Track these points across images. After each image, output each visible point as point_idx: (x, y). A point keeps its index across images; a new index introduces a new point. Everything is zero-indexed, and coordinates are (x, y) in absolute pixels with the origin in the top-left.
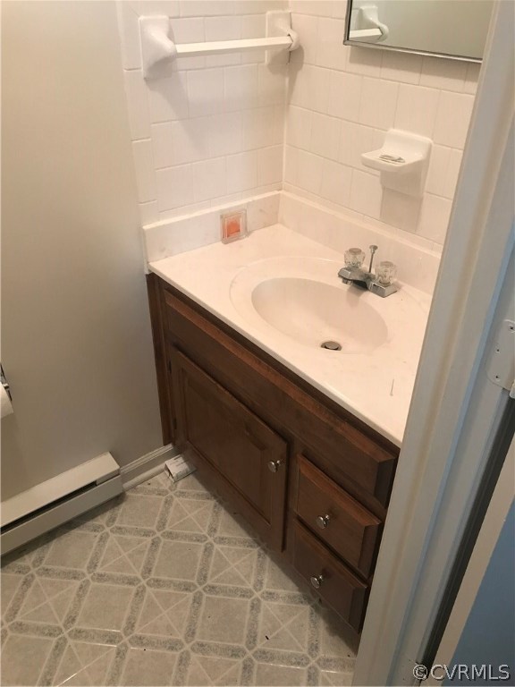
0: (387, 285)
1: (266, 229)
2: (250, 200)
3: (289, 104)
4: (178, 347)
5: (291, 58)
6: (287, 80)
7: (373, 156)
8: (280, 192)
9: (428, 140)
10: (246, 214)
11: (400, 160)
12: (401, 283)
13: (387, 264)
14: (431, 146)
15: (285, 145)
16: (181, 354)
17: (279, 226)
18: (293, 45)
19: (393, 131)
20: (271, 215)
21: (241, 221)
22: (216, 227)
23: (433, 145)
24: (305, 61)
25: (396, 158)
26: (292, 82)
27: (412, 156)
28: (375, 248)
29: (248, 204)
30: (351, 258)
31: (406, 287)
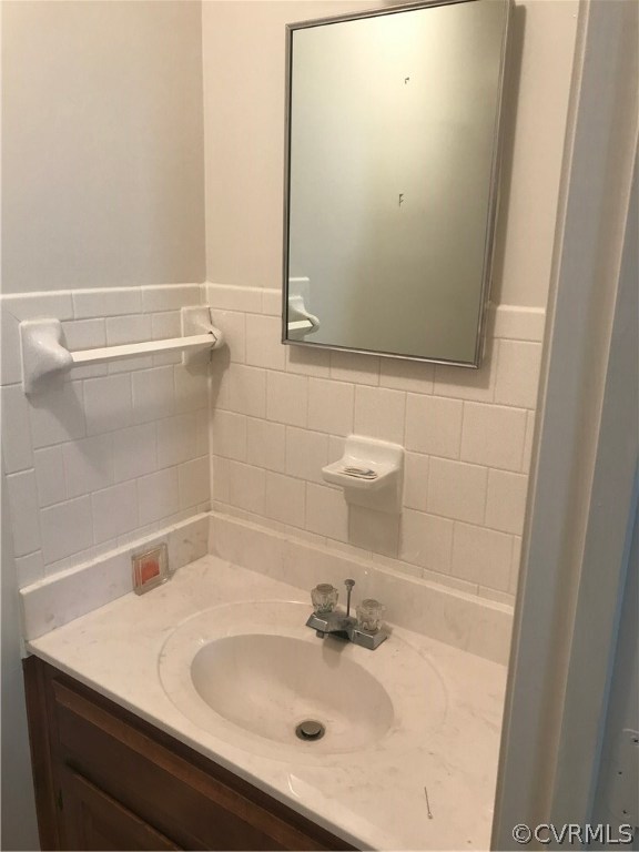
0: (374, 632)
1: (195, 565)
2: (170, 529)
3: (214, 408)
4: (74, 767)
5: (214, 358)
6: (210, 381)
7: (335, 469)
8: (210, 513)
9: (398, 447)
10: (166, 549)
11: (370, 473)
12: (391, 625)
13: (371, 604)
14: (403, 454)
15: (212, 456)
16: (80, 778)
17: (210, 558)
18: (218, 343)
19: (352, 437)
20: (198, 545)
21: (161, 559)
22: (126, 573)
23: (406, 452)
24: (232, 359)
25: (366, 471)
26: (217, 384)
27: (383, 468)
28: (351, 583)
29: (169, 535)
30: (320, 599)
31: (397, 630)
